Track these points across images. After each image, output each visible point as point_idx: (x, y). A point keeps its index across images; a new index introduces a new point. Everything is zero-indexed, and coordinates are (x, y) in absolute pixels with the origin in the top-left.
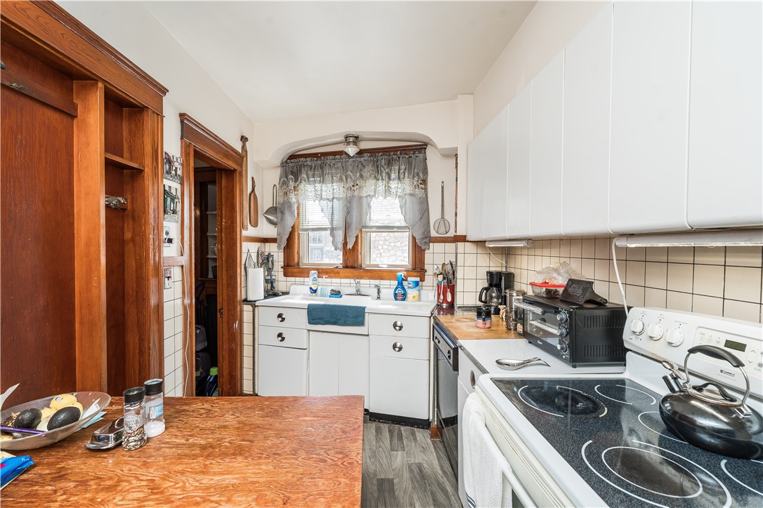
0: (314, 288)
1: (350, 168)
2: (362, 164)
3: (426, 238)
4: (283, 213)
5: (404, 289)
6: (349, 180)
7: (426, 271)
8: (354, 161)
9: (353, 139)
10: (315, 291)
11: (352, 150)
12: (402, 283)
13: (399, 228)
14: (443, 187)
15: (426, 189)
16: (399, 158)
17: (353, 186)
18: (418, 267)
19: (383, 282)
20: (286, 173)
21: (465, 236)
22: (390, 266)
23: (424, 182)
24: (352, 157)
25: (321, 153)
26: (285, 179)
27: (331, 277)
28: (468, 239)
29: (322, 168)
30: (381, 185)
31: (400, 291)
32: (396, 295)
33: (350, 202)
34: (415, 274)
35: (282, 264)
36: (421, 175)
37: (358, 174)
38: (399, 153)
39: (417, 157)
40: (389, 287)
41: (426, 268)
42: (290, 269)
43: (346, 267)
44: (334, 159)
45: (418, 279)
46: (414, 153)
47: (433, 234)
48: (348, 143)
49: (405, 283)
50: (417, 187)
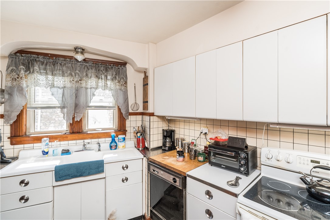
0: (46, 151)
1: (78, 68)
2: (87, 67)
3: (127, 113)
4: (10, 94)
5: (116, 142)
6: (77, 76)
7: (127, 131)
8: (81, 65)
9: (81, 50)
10: (47, 153)
11: (80, 57)
12: (114, 140)
13: (109, 107)
14: (135, 86)
15: (126, 87)
16: (112, 67)
17: (80, 80)
18: (122, 129)
19: (100, 140)
20: (16, 64)
21: (154, 113)
22: (103, 129)
23: (126, 83)
24: (80, 62)
25: (51, 54)
26: (14, 68)
27: (60, 141)
28: (155, 114)
29: (54, 65)
30: (101, 83)
31: (114, 144)
32: (111, 147)
33: (77, 91)
34: (121, 133)
35: (9, 135)
36: (125, 78)
37: (85, 74)
38: (112, 65)
39: (122, 69)
40: (106, 142)
41: (126, 129)
42: (18, 139)
43: (73, 133)
44: (65, 60)
45: (124, 136)
46: (121, 67)
47: (131, 111)
48: (77, 52)
49: (116, 139)
50: (122, 85)
